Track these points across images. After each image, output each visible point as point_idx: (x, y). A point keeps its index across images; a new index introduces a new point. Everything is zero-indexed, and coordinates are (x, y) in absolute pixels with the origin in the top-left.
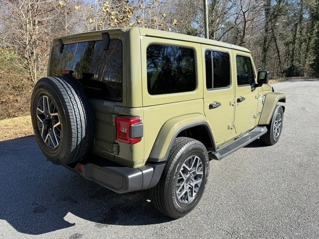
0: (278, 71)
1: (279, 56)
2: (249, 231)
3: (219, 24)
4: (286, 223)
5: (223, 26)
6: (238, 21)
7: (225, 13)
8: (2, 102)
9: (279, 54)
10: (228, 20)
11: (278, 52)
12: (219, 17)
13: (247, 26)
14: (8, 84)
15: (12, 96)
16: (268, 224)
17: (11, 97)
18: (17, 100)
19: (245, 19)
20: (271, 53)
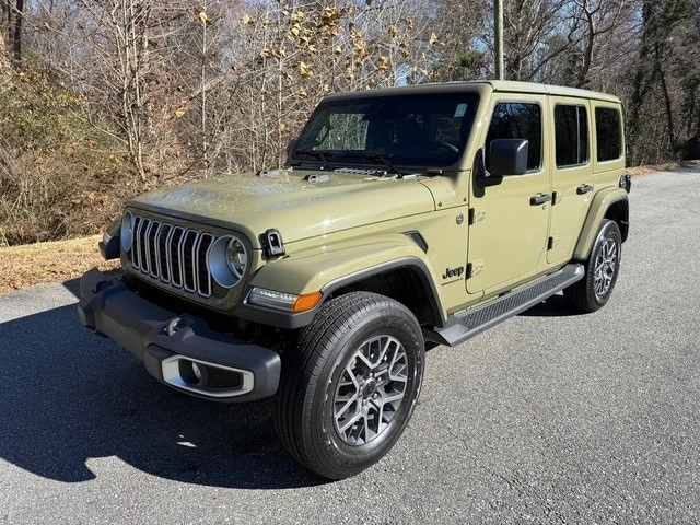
0: (665, 147)
1: (669, 112)
2: (549, 479)
3: (531, 41)
4: (634, 468)
5: (541, 45)
6: (577, 34)
7: (546, 18)
8: (74, 204)
9: (669, 107)
10: (553, 33)
11: (668, 104)
12: (533, 26)
13: (595, 45)
14: (86, 169)
15: (93, 193)
16: (593, 467)
17: (92, 195)
18: (101, 202)
19: (591, 30)
20: (652, 105)
